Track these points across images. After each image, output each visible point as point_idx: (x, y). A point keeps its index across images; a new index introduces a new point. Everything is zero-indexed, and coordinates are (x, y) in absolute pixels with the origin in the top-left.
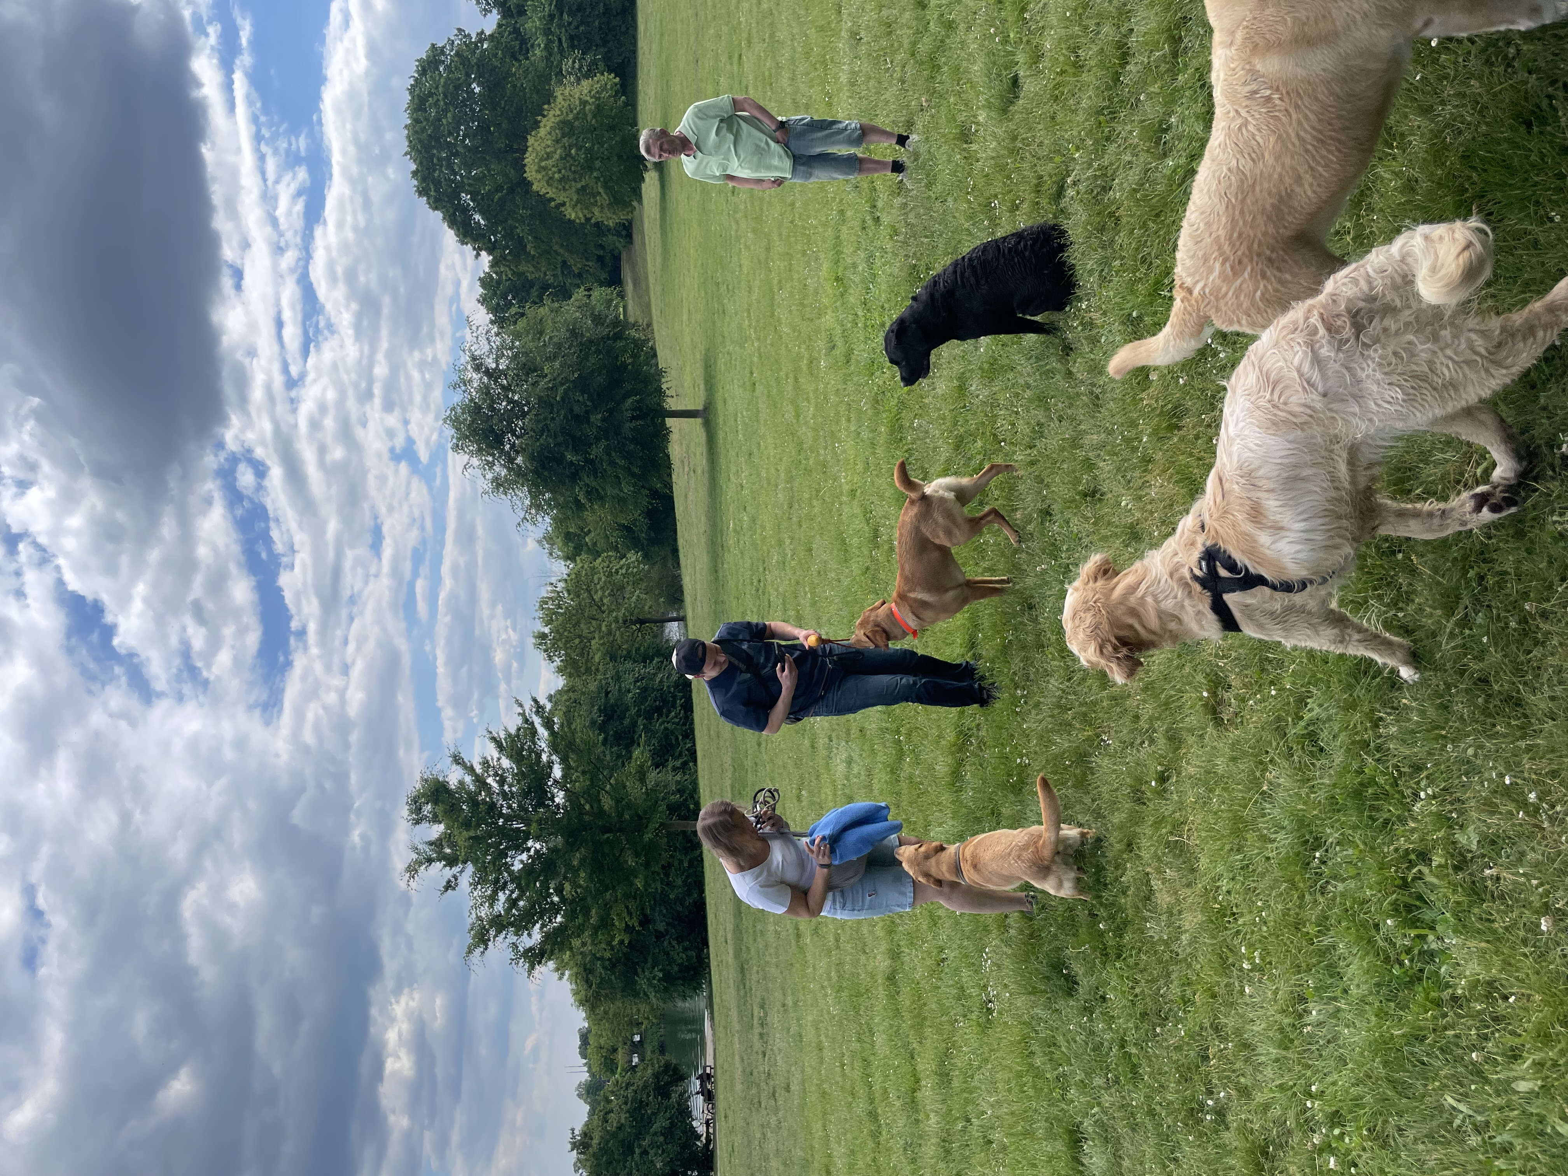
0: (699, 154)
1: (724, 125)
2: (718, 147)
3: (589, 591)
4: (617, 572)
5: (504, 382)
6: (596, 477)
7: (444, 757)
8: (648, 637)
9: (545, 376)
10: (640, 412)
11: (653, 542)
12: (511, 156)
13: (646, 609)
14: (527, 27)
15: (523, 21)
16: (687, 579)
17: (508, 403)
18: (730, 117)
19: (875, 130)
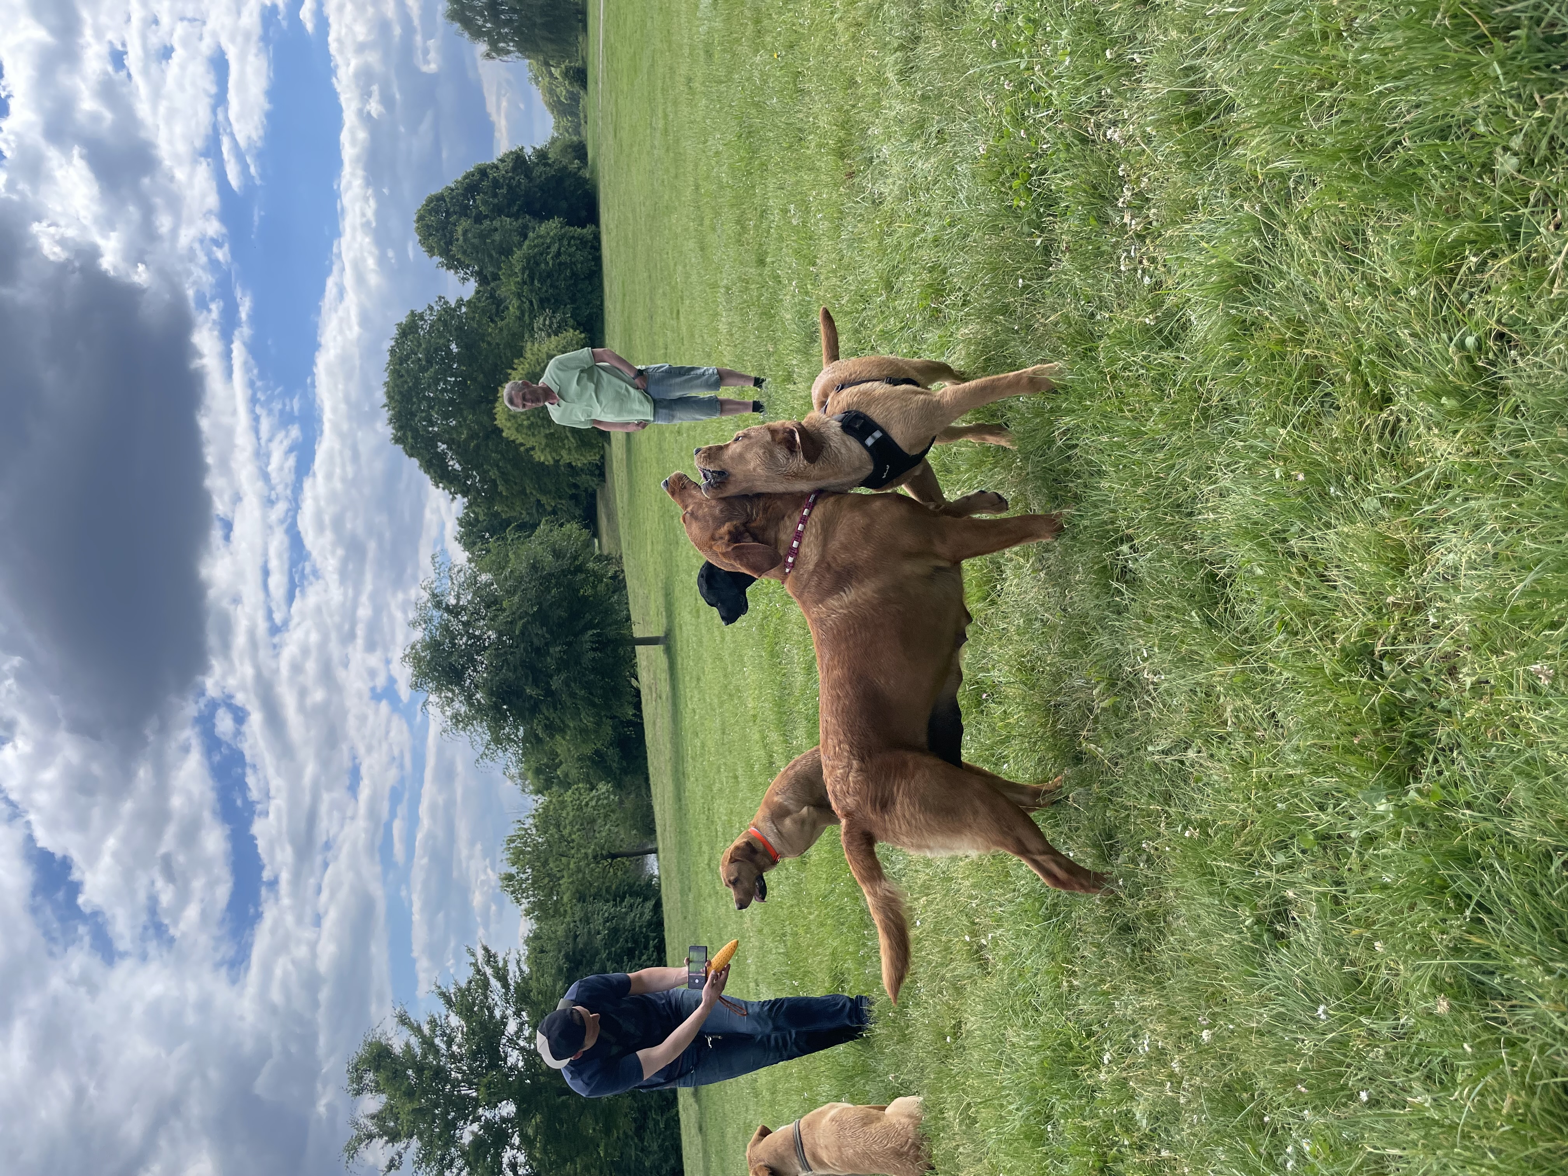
0: (562, 402)
1: (585, 375)
2: (580, 396)
3: (557, 826)
4: (587, 805)
5: (465, 618)
6: (555, 709)
7: (389, 1018)
8: (619, 873)
9: (505, 610)
10: (602, 644)
11: (625, 771)
12: (483, 406)
13: (618, 843)
14: (502, 292)
15: (498, 287)
16: (657, 809)
17: (469, 638)
18: (591, 368)
19: (732, 374)
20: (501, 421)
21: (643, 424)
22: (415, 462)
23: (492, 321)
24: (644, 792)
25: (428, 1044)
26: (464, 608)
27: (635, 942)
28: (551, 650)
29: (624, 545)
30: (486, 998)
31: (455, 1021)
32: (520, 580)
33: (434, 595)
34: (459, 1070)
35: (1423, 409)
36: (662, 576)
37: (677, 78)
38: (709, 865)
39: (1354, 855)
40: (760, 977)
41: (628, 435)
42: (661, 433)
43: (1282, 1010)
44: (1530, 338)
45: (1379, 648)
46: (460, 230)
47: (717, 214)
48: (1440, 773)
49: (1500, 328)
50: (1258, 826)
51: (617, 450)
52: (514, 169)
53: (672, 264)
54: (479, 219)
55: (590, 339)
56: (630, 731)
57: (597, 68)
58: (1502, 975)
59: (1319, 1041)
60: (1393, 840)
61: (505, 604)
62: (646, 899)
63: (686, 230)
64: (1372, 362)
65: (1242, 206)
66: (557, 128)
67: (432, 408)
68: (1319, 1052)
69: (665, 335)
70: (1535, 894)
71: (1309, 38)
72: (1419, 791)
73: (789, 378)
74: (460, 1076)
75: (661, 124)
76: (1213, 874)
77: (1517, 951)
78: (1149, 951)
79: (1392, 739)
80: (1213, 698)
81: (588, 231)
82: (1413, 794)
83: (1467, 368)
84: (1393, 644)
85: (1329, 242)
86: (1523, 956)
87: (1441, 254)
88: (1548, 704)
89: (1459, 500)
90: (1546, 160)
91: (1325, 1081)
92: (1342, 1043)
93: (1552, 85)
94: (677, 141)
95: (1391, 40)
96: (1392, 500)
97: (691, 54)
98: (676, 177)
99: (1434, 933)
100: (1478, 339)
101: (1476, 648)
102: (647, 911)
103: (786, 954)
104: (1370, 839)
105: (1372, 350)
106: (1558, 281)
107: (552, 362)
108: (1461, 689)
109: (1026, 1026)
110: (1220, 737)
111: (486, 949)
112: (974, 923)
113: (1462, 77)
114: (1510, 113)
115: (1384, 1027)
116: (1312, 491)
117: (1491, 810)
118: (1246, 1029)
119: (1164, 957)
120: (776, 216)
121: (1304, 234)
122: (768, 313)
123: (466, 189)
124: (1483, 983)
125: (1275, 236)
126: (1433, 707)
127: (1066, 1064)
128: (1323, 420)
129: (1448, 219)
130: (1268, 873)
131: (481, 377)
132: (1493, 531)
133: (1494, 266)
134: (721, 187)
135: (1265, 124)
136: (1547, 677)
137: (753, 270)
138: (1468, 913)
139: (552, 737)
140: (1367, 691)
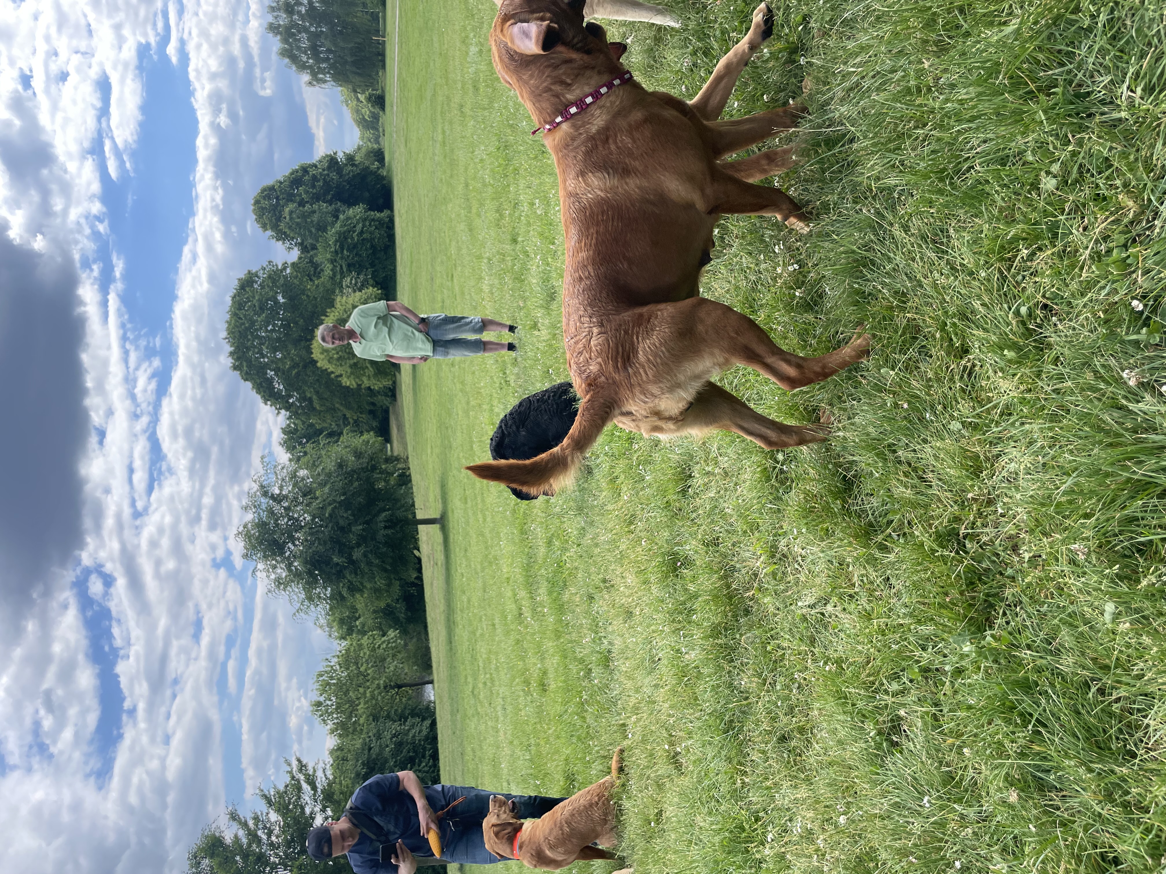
0: (363, 341)
1: (381, 321)
2: (377, 336)
3: (356, 663)
4: (379, 647)
5: (286, 504)
6: (356, 574)
7: (222, 815)
8: (404, 699)
9: (317, 498)
10: (392, 523)
11: (409, 620)
12: (303, 343)
13: (403, 676)
14: (318, 259)
15: (316, 255)
16: (433, 650)
17: (289, 520)
18: (385, 316)
19: (492, 323)
20: (316, 355)
21: (425, 359)
22: (249, 384)
23: (311, 280)
24: (423, 637)
25: (253, 836)
26: (286, 497)
27: (415, 751)
28: (354, 529)
29: (410, 449)
30: (299, 798)
31: (274, 816)
32: (329, 475)
33: (262, 487)
34: (277, 854)
35: (990, 358)
36: (439, 473)
37: (452, 105)
38: (473, 692)
39: (948, 683)
40: (511, 778)
41: (414, 366)
42: (439, 365)
43: (898, 800)
44: (1066, 309)
45: (962, 531)
46: (287, 210)
47: (482, 205)
48: (1008, 623)
49: (1045, 301)
50: (878, 663)
51: (405, 378)
52: (329, 168)
53: (448, 241)
54: (302, 204)
55: (386, 295)
56: (413, 590)
57: (392, 97)
58: (1055, 773)
59: (925, 823)
60: (976, 673)
61: (318, 493)
62: (423, 720)
63: (459, 215)
64: (954, 324)
65: (861, 210)
66: (362, 138)
67: (263, 344)
68: (924, 831)
69: (442, 292)
70: (1078, 713)
71: (908, 91)
72: (992, 636)
73: (535, 326)
74: (277, 860)
75: (440, 138)
76: (846, 698)
77: (1067, 756)
78: (800, 756)
79: (973, 598)
80: (845, 567)
81: (386, 213)
82: (989, 638)
83: (1022, 330)
84: (973, 528)
85: (924, 238)
86: (1070, 758)
87: (1002, 247)
88: (1085, 573)
89: (1017, 424)
90: (1077, 181)
91: (930, 853)
92: (942, 824)
93: (1080, 127)
94: (452, 151)
95: (967, 93)
96: (970, 423)
97: (463, 87)
98: (451, 176)
99: (1007, 743)
100: (1029, 308)
101: (1032, 532)
102: (424, 728)
103: (531, 760)
104: (959, 672)
105: (954, 315)
106: (1086, 268)
107: (356, 310)
108: (1021, 562)
109: (710, 813)
110: (850, 596)
111: (299, 761)
112: (671, 735)
113: (1017, 122)
114: (1051, 148)
115: (971, 813)
116: (914, 416)
117: (1045, 650)
118: (872, 815)
119: (812, 760)
120: (525, 207)
121: (905, 231)
122: (520, 278)
123: (292, 182)
124: (1042, 779)
125: (885, 232)
126: (1001, 574)
127: (739, 843)
128: (921, 365)
129: (1007, 222)
130: (886, 697)
131: (301, 322)
132: (1043, 447)
133: (1041, 255)
134: (485, 185)
135: (877, 152)
136: (1084, 554)
137: (508, 247)
138: (1030, 727)
139: (353, 596)
140: (955, 562)
